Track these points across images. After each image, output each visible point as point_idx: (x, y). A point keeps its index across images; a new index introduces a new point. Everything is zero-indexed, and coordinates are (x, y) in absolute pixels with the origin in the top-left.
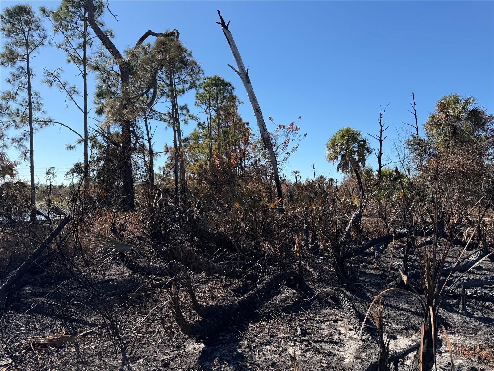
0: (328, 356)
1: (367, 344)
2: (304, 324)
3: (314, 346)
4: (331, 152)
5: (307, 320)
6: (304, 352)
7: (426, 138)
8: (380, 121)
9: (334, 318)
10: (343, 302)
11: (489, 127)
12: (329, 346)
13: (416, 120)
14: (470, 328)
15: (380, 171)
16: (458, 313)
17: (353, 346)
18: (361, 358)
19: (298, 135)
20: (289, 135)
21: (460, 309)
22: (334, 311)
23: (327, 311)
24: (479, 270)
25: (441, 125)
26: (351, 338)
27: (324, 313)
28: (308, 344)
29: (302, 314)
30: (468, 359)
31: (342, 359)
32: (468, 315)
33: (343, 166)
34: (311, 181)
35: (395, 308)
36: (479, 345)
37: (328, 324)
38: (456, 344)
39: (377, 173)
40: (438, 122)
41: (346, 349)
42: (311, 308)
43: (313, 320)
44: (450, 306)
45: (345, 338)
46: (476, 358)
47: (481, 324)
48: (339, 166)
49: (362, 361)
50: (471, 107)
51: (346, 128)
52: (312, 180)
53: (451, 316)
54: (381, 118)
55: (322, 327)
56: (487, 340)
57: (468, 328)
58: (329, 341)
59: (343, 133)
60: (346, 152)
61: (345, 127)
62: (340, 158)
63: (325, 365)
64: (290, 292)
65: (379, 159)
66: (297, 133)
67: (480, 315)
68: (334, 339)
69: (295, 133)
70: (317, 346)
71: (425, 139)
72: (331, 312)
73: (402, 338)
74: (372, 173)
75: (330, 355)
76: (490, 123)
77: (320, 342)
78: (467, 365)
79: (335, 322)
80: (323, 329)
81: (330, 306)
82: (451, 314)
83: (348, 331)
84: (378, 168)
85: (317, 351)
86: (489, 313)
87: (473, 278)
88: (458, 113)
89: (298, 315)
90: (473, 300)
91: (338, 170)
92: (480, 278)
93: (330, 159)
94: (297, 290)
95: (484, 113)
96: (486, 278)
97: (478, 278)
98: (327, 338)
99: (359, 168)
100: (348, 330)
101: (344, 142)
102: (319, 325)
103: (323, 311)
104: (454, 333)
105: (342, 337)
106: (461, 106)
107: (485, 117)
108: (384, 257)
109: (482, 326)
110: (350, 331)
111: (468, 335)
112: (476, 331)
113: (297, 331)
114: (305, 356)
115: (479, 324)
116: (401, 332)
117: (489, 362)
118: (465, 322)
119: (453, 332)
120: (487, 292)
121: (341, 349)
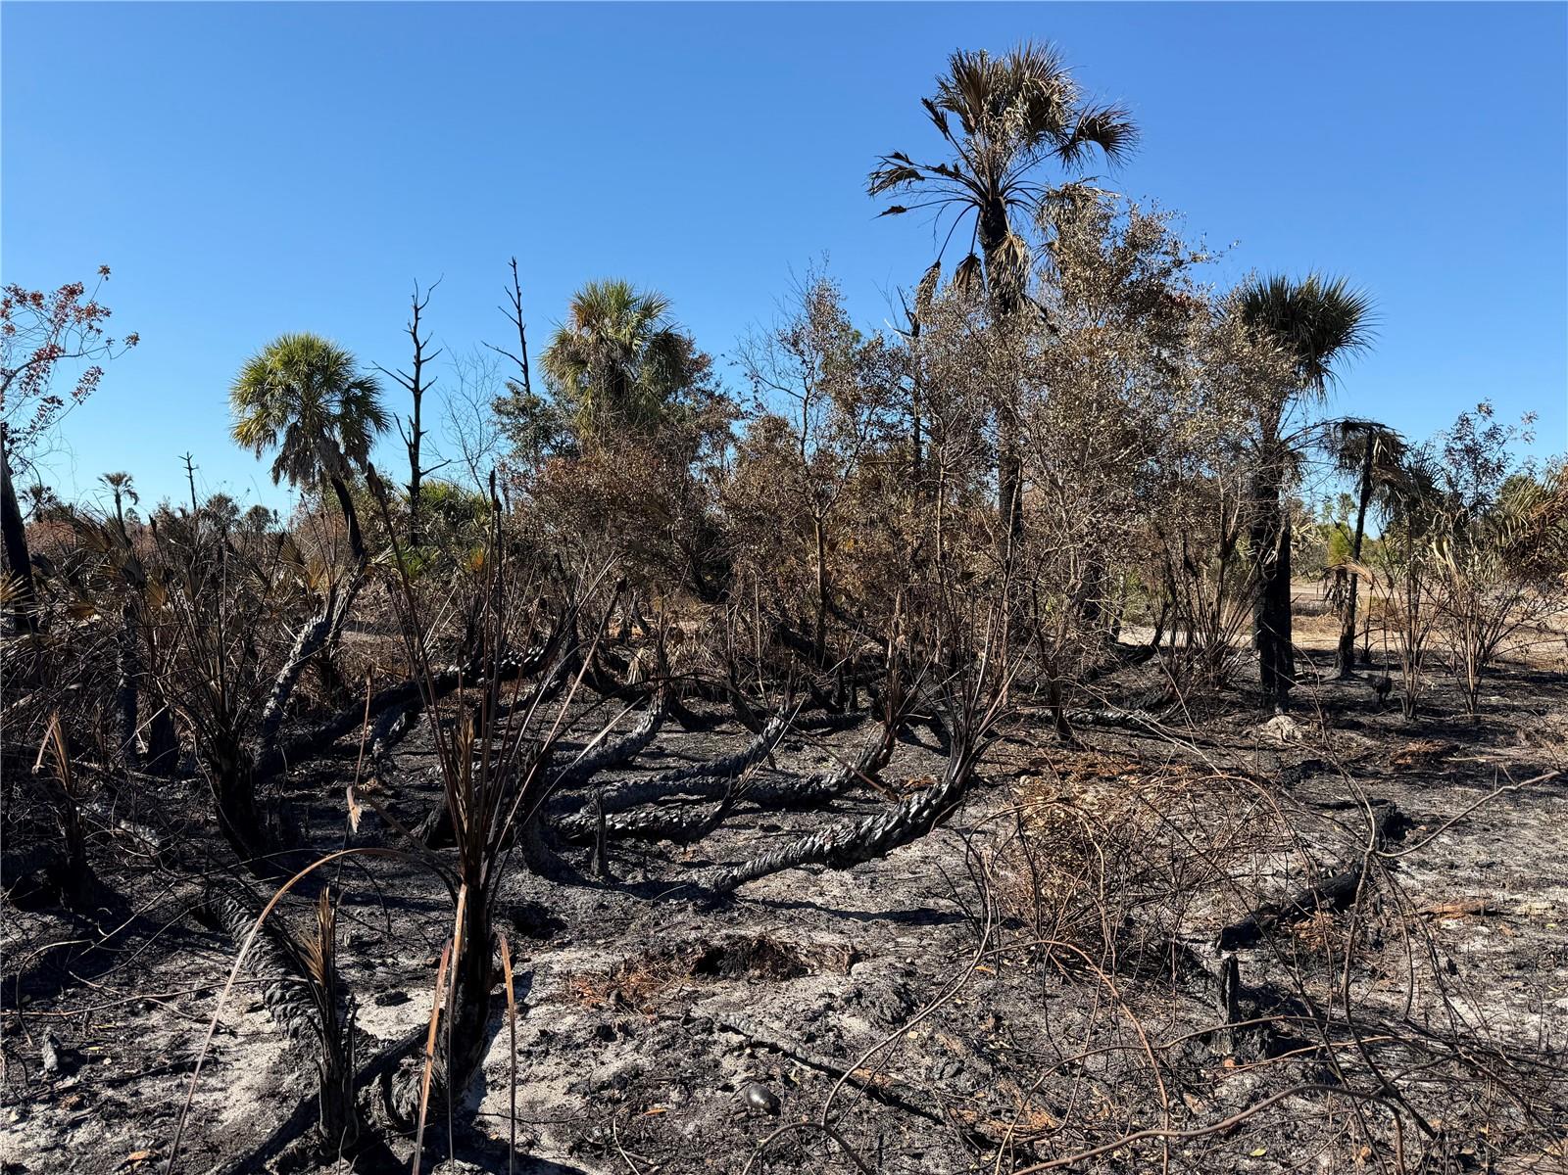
0: (157, 1121)
1: (303, 1043)
2: (76, 1029)
3: (109, 1099)
4: (251, 412)
5: (90, 1013)
6: (63, 1132)
7: (550, 399)
8: (415, 328)
9: (199, 983)
10: (231, 921)
11: (701, 385)
12: (168, 1084)
13: (524, 343)
14: (610, 920)
15: (414, 488)
16: (586, 884)
17: (257, 1061)
18: (279, 1093)
19: (104, 337)
20: (63, 333)
21: (593, 873)
22: (204, 957)
23: (179, 963)
24: (655, 759)
25: (584, 363)
26: (255, 1036)
27: (166, 973)
28: (83, 1098)
29: (74, 995)
30: (593, 1006)
31: (211, 1116)
32: (612, 883)
33: (294, 465)
34: (179, 515)
35: (416, 906)
36: (625, 961)
37: (176, 1009)
38: (569, 972)
39: (407, 493)
40: (577, 353)
41: (230, 1075)
42: (112, 965)
43: (117, 1007)
44: (570, 870)
45: (232, 1042)
46: (612, 1000)
47: (639, 902)
48: (280, 464)
49: (281, 1103)
50: (657, 326)
51: (303, 335)
52: (183, 511)
53: (567, 898)
54: (417, 319)
55: (150, 1023)
56: (644, 944)
57: (607, 921)
58: (171, 1067)
59: (291, 352)
60: (304, 417)
61: (299, 331)
62: (281, 438)
63: (142, 1155)
64: (27, 924)
65: (414, 450)
66: (99, 331)
67: (640, 879)
68: (189, 1056)
69: (91, 328)
70: (122, 1095)
71: (545, 402)
72: (193, 963)
73: (422, 993)
74: (390, 493)
75: (165, 1115)
76: (701, 374)
77: (135, 1078)
78: (588, 1024)
79: (203, 994)
80: (153, 1029)
81: (191, 945)
82: (568, 891)
83: (246, 1016)
84: (408, 479)
85: (116, 1114)
86: (662, 869)
87: (635, 783)
88: (628, 336)
89: (55, 1004)
90: (629, 843)
91: (276, 480)
92: (651, 780)
93: (245, 438)
94: (59, 914)
95: (690, 343)
96: (665, 778)
97: (647, 779)
98: (162, 1058)
99: (349, 474)
100: (249, 1012)
101: (295, 385)
102: (139, 1021)
103: (163, 968)
104: (570, 943)
105: (221, 1040)
106: (634, 316)
107: (691, 357)
108: (405, 753)
109: (640, 906)
110: (252, 1014)
111: (603, 941)
112: (622, 925)
113: (42, 1064)
114: (64, 1148)
115: (634, 903)
116: (423, 977)
117: (643, 1000)
118: (601, 906)
119: (566, 940)
120: (660, 814)
121: (213, 1082)
